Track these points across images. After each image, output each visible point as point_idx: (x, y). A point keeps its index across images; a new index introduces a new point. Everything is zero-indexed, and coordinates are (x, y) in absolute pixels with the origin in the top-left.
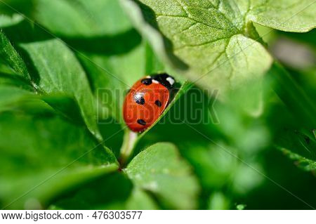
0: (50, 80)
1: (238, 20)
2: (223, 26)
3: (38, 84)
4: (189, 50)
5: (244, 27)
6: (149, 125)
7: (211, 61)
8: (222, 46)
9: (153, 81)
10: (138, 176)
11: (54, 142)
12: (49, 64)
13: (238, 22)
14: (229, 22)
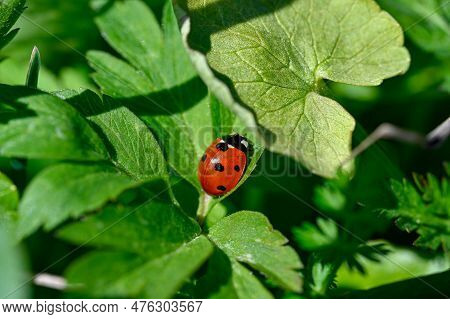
0: (126, 155)
1: (308, 77)
2: (297, 85)
3: (116, 160)
4: (271, 116)
5: (314, 82)
6: (229, 190)
7: (293, 125)
8: (300, 107)
9: (230, 146)
10: (227, 245)
11: (152, 228)
12: (123, 138)
13: (308, 79)
14: (300, 80)
